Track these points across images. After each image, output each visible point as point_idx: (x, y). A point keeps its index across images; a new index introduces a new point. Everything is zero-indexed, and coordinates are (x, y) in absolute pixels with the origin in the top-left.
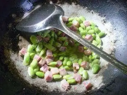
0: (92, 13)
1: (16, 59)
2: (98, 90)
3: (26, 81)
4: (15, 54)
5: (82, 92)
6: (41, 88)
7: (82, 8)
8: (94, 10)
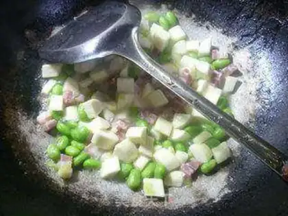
0: (207, 27)
1: (32, 130)
2: (214, 203)
3: (52, 179)
4: (28, 119)
5: (177, 208)
6: (84, 196)
7: (184, 16)
8: (211, 21)
